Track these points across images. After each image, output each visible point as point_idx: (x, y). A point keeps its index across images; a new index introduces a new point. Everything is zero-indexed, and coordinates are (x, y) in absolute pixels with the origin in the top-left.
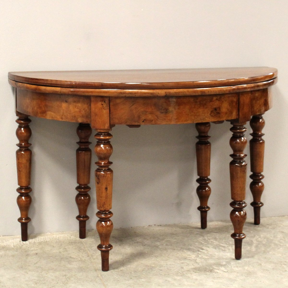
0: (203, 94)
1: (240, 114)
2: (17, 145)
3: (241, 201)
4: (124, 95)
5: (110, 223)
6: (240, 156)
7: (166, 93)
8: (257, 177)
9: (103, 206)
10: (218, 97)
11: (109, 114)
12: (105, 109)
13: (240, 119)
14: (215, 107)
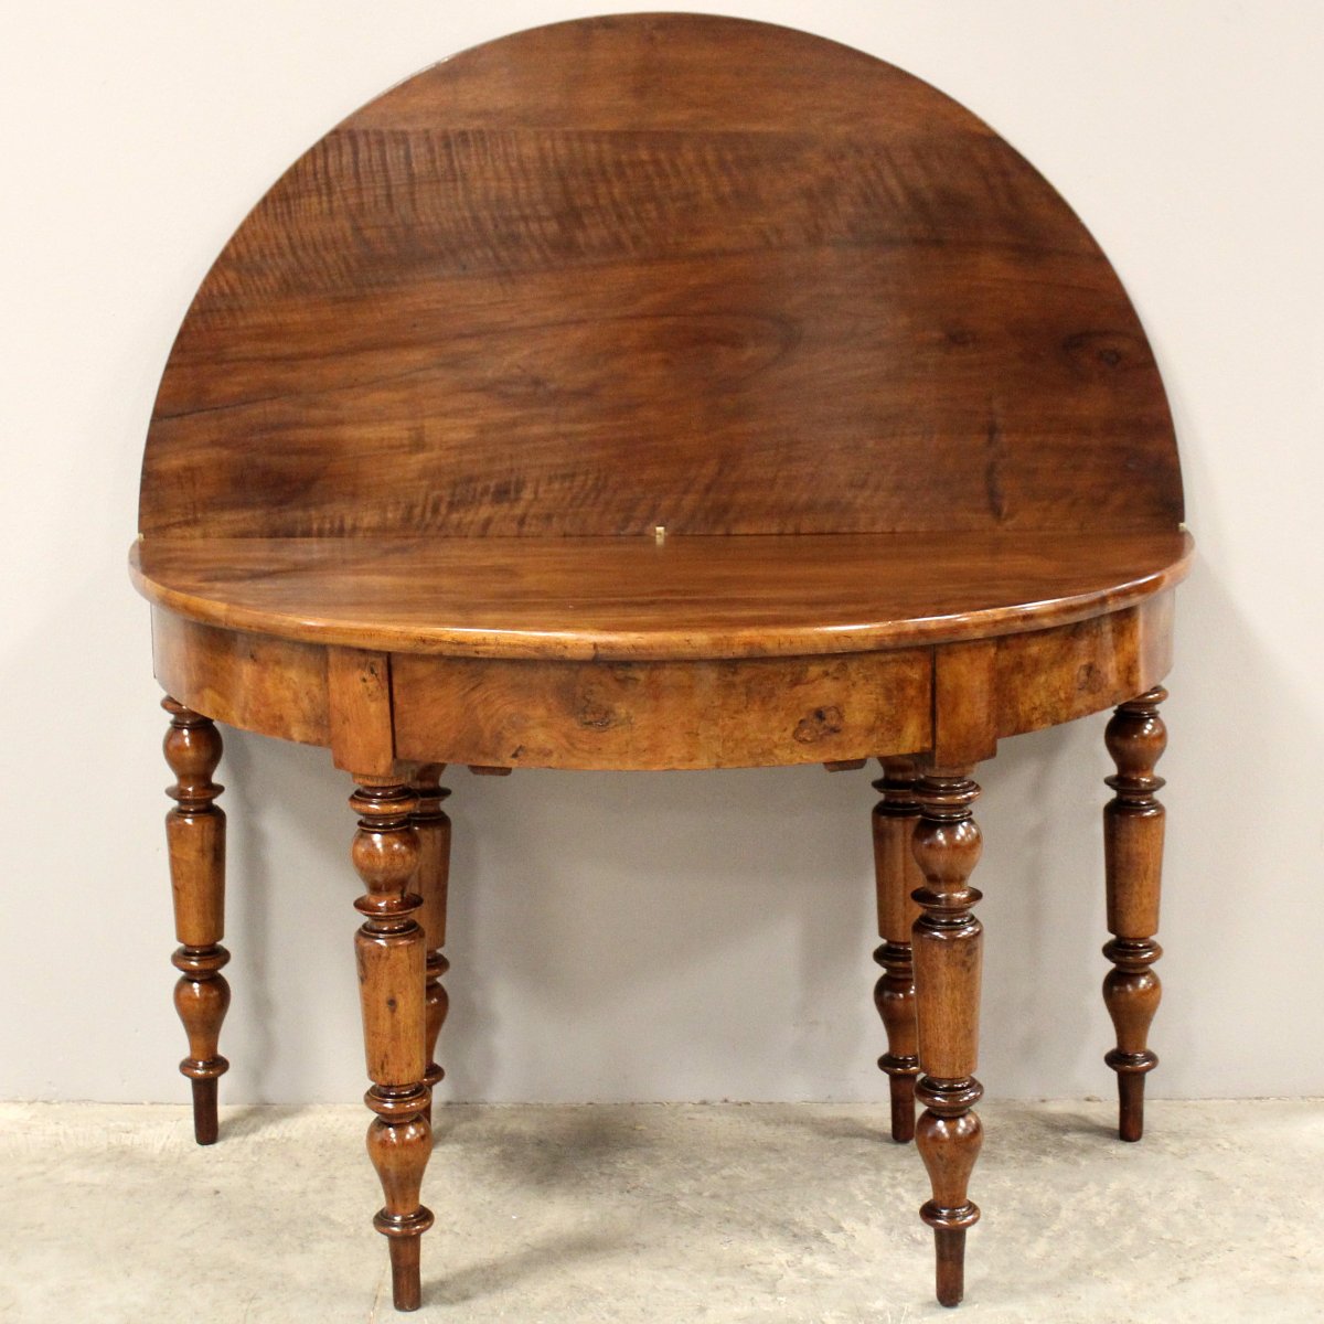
0: (757, 654)
1: (941, 733)
2: (170, 792)
3: (959, 1080)
4: (435, 649)
5: (417, 1131)
6: (948, 899)
7: (595, 646)
8: (1127, 954)
9: (382, 1068)
10: (832, 667)
11: (389, 719)
12: (376, 699)
13: (938, 752)
14: (816, 705)
